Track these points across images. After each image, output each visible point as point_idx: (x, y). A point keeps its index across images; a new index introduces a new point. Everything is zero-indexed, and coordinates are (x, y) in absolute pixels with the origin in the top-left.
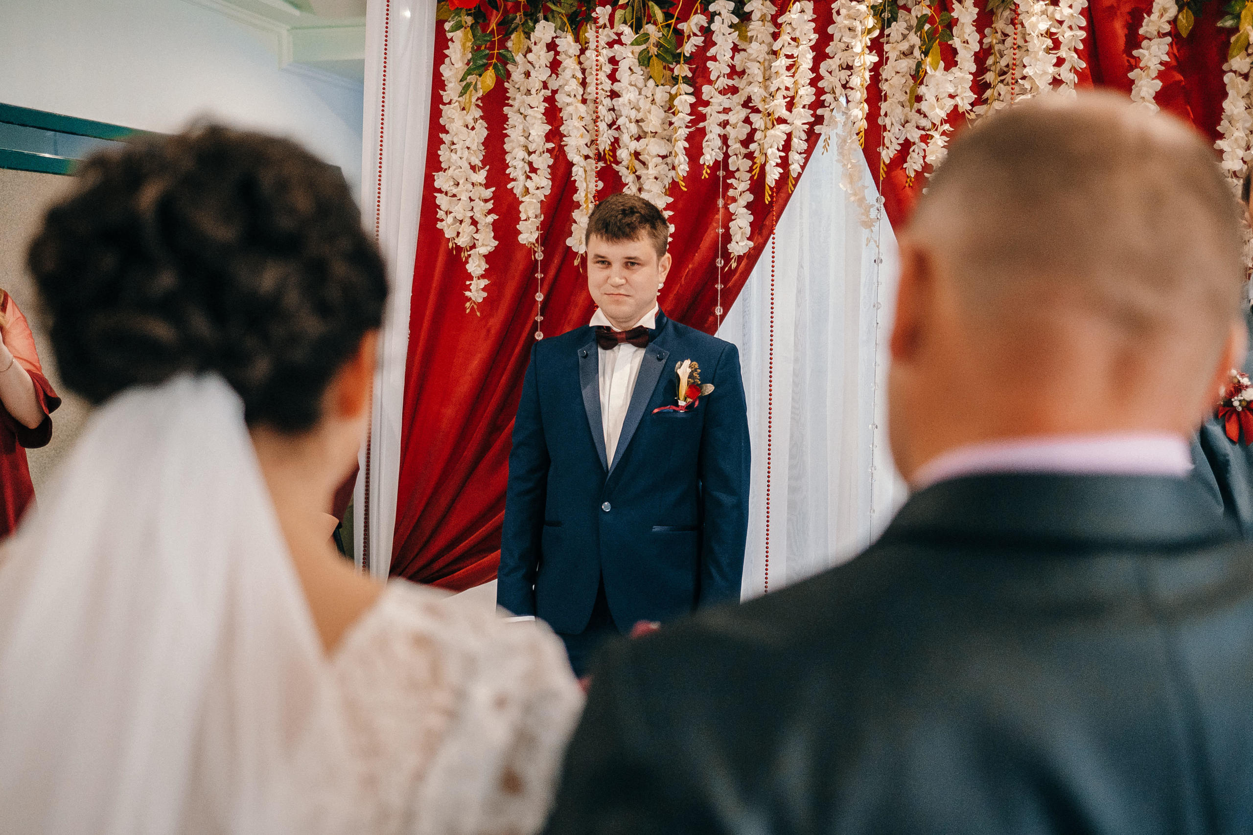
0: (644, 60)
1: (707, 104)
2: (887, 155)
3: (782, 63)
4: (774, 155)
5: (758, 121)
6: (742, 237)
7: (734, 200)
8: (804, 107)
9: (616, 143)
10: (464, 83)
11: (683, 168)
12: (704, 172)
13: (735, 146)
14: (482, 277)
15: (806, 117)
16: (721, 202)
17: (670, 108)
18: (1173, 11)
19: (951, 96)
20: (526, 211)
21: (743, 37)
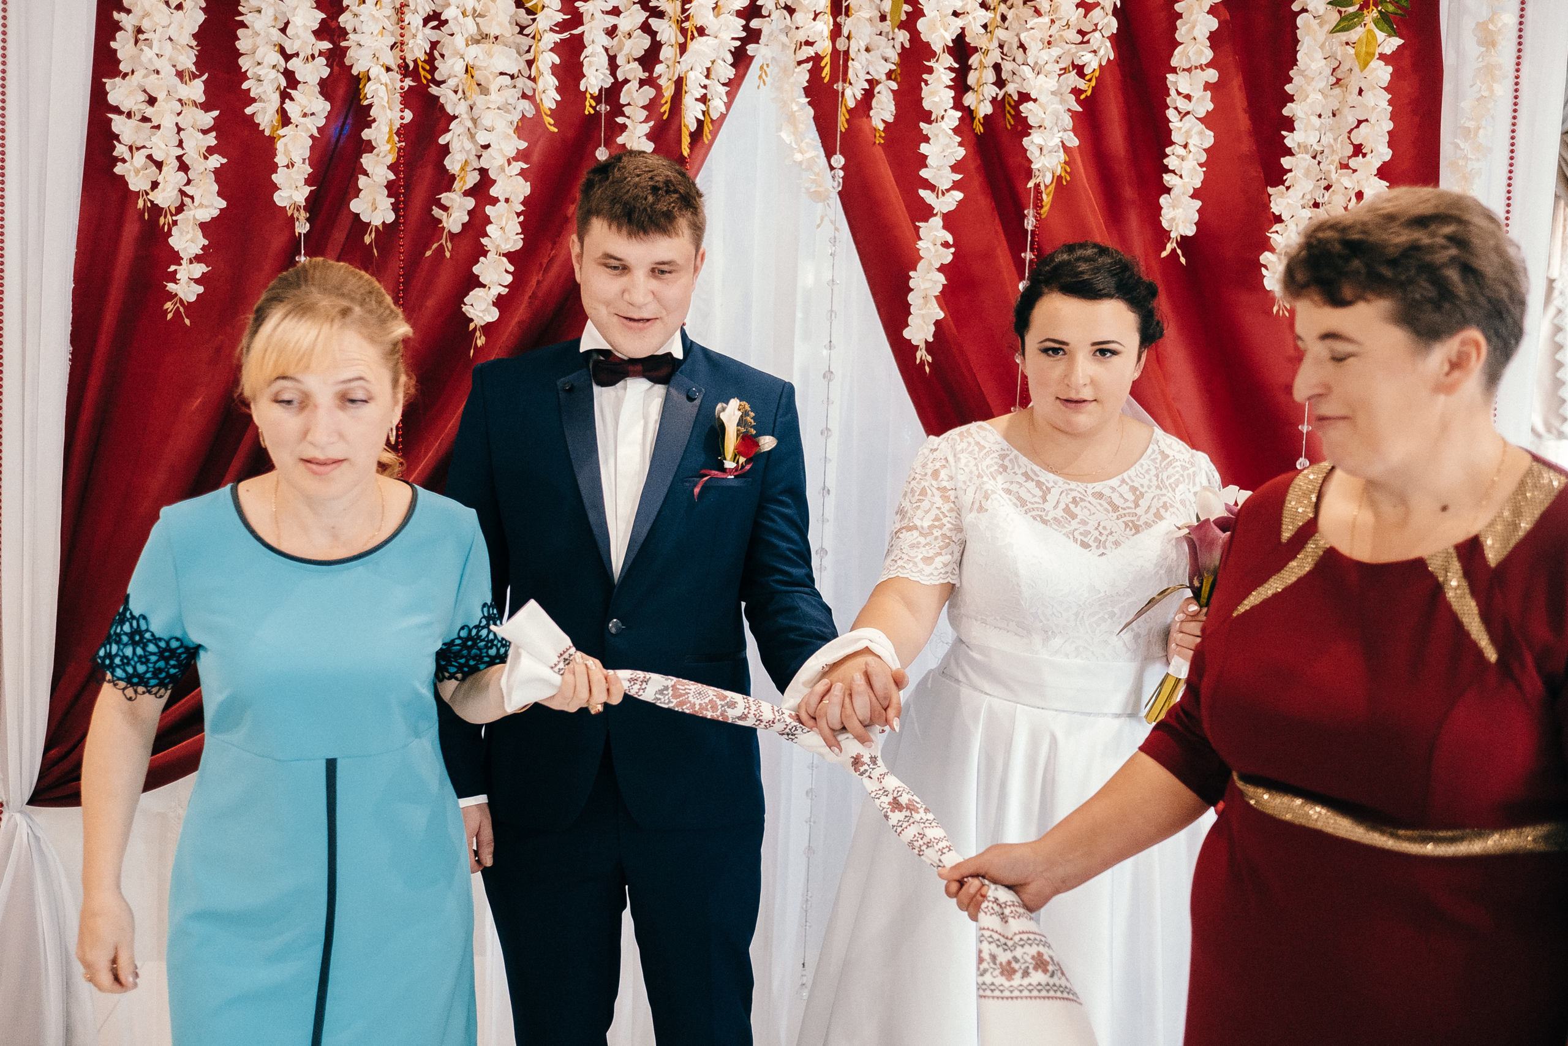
2: (852, 94)
4: (697, 82)
5: (666, 31)
8: (734, 14)
9: (436, 50)
11: (549, 94)
12: (587, 104)
13: (628, 67)
14: (198, 259)
15: (735, 29)
19: (956, 14)
20: (287, 152)
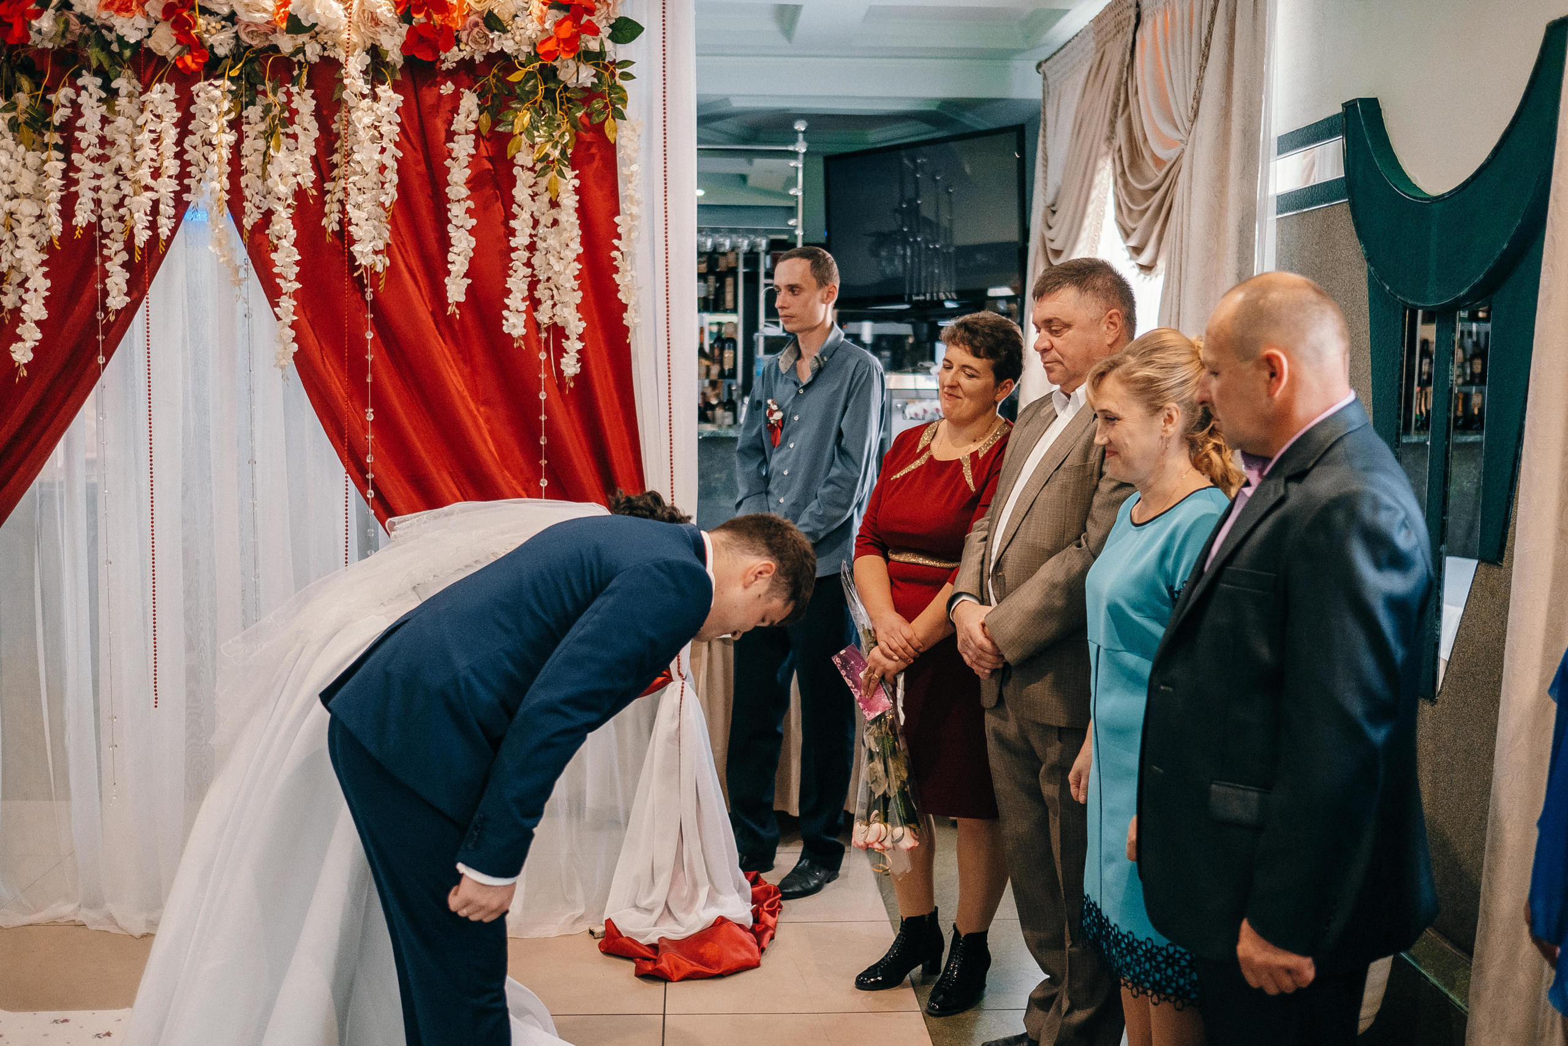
0: (14, 126)
1: (78, 170)
2: (248, 222)
3: (145, 137)
4: (141, 220)
5: (126, 188)
6: (119, 293)
7: (110, 259)
8: (170, 177)
11: (56, 227)
12: (77, 232)
13: (108, 210)
15: (171, 186)
16: (98, 260)
17: (41, 172)
18: (475, 115)
19: (295, 175)
21: (111, 108)
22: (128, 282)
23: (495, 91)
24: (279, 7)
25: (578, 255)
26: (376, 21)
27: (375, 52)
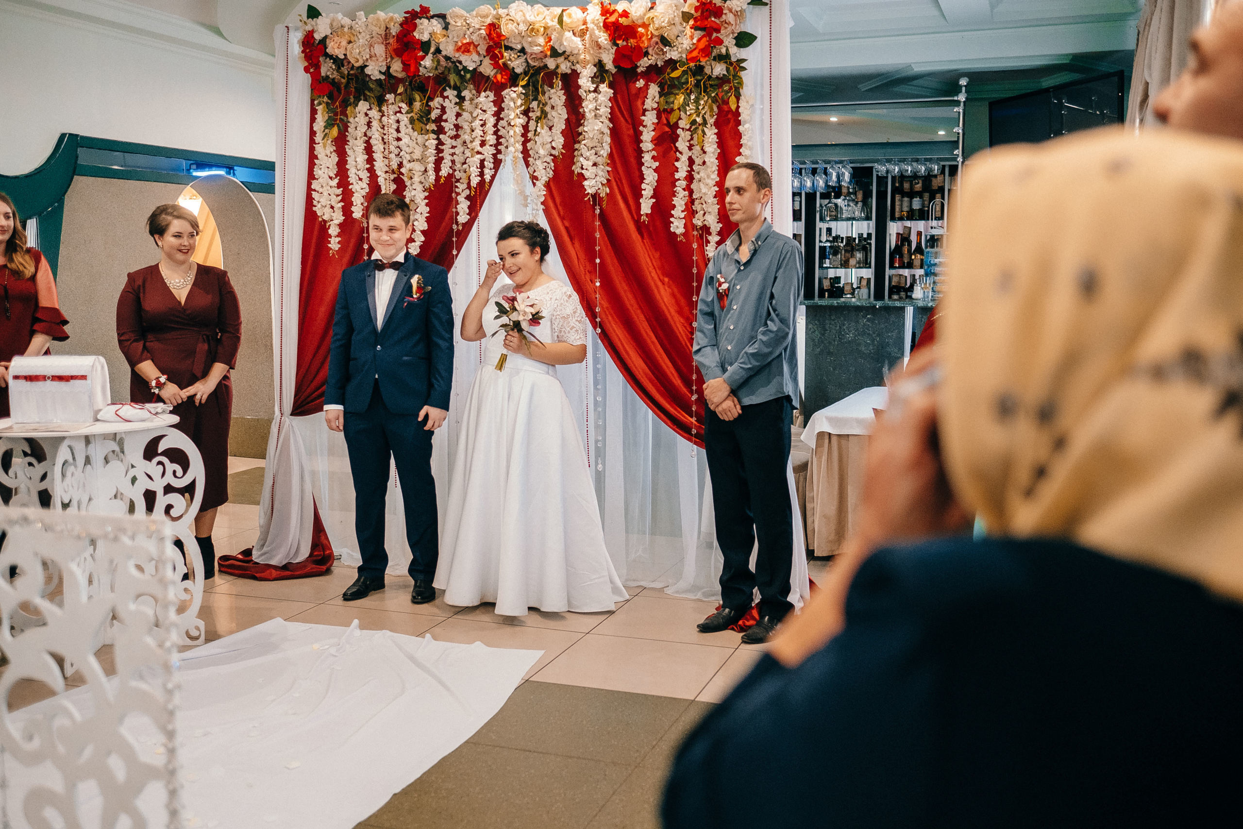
0: (412, 121)
1: (444, 144)
3: (477, 123)
4: (474, 171)
5: (468, 153)
6: (464, 213)
7: (459, 194)
8: (491, 146)
9: (400, 165)
10: (324, 133)
11: (432, 177)
14: (337, 236)
16: (454, 195)
17: (425, 146)
18: (657, 99)
19: (550, 142)
20: (357, 201)
21: (461, 108)
22: (469, 207)
23: (669, 83)
24: (547, 43)
25: (716, 182)
26: (599, 47)
27: (600, 65)
